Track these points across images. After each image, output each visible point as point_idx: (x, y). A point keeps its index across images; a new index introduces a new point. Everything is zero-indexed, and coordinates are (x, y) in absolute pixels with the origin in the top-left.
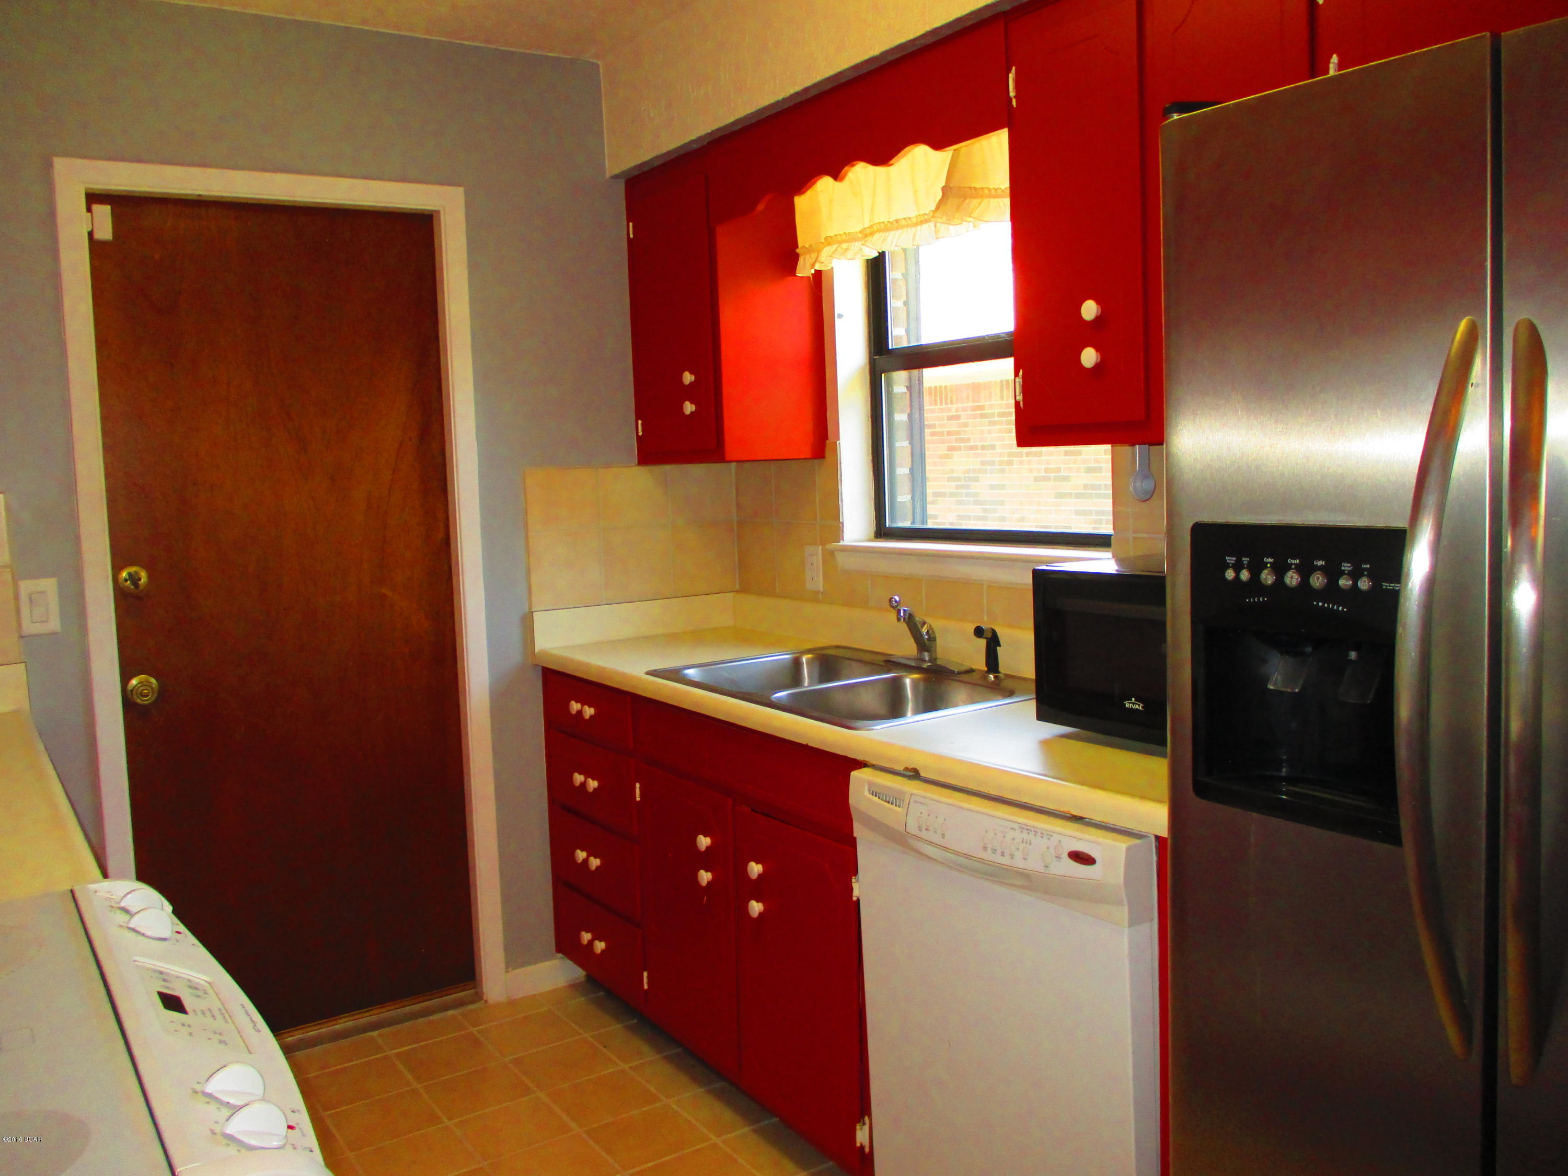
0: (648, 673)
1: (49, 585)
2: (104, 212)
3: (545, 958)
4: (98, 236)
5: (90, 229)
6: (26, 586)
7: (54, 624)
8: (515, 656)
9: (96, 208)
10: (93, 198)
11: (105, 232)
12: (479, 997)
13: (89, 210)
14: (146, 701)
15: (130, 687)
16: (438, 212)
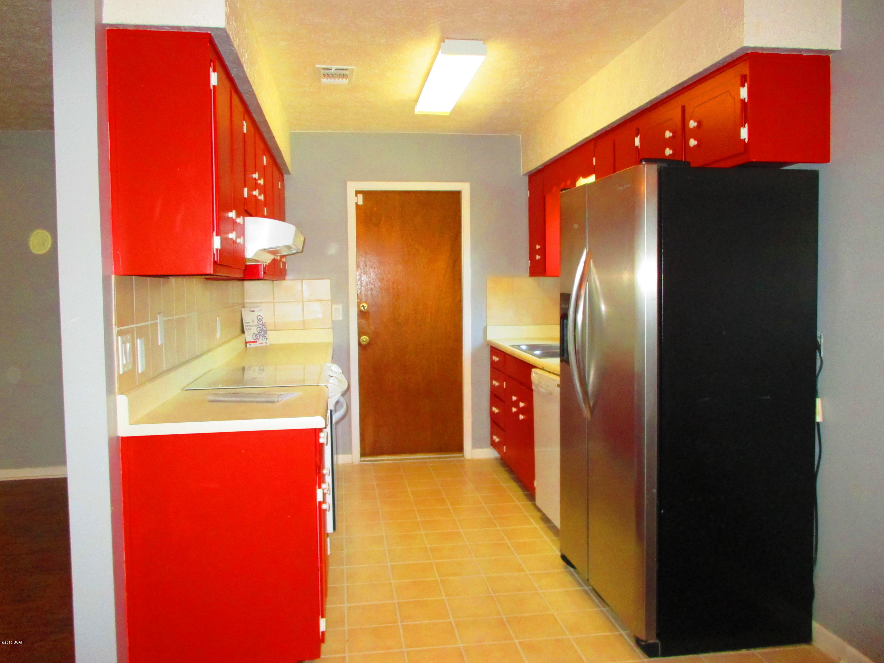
0: (510, 346)
1: (340, 307)
2: (360, 196)
3: (486, 447)
4: (359, 203)
5: (356, 202)
6: (334, 306)
7: (341, 318)
8: (481, 341)
9: (359, 195)
10: (358, 192)
11: (360, 202)
12: (463, 456)
13: (356, 196)
14: (364, 343)
15: (361, 339)
16: (461, 191)
